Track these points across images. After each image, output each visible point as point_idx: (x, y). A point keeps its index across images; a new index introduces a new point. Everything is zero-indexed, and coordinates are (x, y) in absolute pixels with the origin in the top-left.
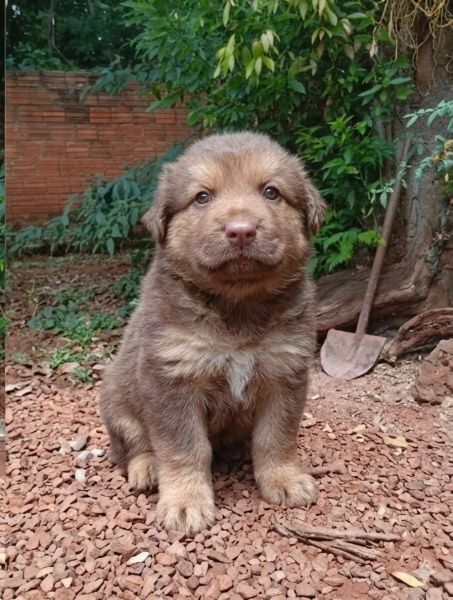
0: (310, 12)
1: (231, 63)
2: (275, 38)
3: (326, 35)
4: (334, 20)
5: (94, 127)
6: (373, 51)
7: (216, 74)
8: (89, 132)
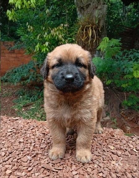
0: (58, 38)
1: (38, 49)
2: (49, 44)
3: (62, 43)
4: (63, 40)
5: (16, 54)
7: (35, 51)
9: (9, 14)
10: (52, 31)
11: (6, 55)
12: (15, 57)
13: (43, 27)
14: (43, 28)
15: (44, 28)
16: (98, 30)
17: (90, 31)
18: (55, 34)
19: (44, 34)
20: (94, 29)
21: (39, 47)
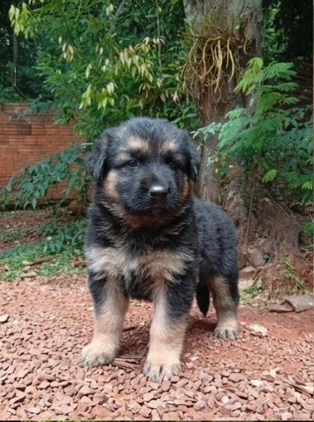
0: (137, 75)
1: (89, 102)
2: (115, 87)
3: (147, 87)
4: (151, 79)
5: (35, 137)
6: (175, 97)
7: (81, 107)
8: (30, 140)
9: (14, 18)
10: (121, 55)
11: (11, 140)
12: (32, 145)
13: (100, 47)
14: (99, 49)
15: (102, 50)
16: (241, 50)
17: (219, 51)
18: (129, 62)
19: (103, 63)
20: (230, 49)
21: (91, 97)
